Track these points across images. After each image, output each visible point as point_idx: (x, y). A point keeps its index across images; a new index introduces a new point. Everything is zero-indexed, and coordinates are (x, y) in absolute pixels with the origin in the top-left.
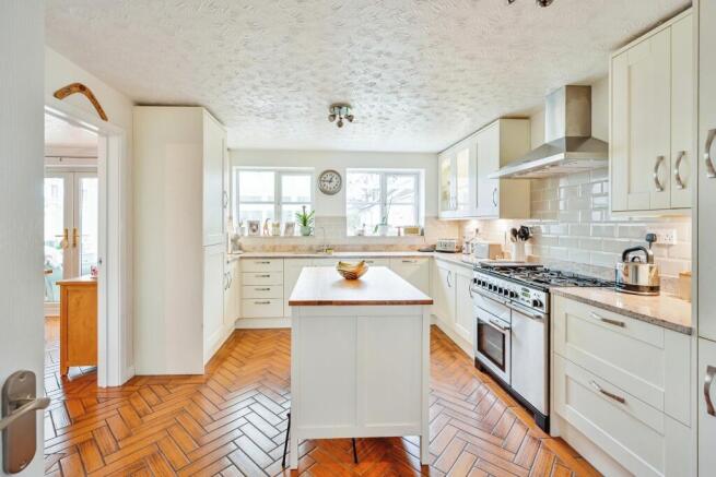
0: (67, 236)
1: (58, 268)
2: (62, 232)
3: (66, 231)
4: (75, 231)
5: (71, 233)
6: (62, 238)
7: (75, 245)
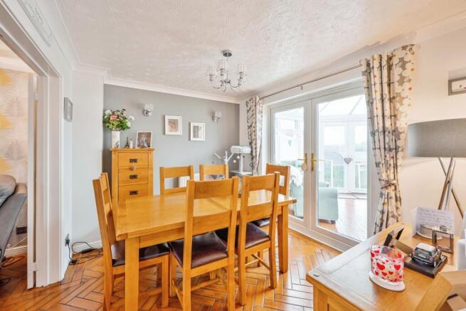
0: (306, 160)
1: (300, 186)
2: (302, 157)
3: (306, 155)
4: (312, 155)
5: (309, 157)
6: (303, 162)
7: (312, 169)
